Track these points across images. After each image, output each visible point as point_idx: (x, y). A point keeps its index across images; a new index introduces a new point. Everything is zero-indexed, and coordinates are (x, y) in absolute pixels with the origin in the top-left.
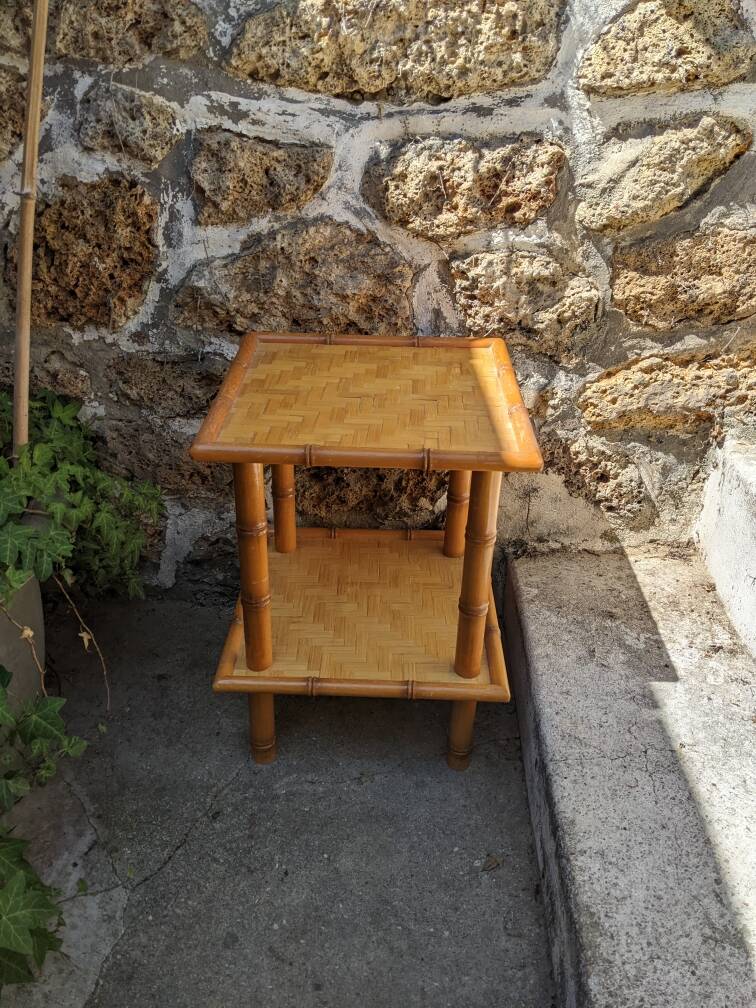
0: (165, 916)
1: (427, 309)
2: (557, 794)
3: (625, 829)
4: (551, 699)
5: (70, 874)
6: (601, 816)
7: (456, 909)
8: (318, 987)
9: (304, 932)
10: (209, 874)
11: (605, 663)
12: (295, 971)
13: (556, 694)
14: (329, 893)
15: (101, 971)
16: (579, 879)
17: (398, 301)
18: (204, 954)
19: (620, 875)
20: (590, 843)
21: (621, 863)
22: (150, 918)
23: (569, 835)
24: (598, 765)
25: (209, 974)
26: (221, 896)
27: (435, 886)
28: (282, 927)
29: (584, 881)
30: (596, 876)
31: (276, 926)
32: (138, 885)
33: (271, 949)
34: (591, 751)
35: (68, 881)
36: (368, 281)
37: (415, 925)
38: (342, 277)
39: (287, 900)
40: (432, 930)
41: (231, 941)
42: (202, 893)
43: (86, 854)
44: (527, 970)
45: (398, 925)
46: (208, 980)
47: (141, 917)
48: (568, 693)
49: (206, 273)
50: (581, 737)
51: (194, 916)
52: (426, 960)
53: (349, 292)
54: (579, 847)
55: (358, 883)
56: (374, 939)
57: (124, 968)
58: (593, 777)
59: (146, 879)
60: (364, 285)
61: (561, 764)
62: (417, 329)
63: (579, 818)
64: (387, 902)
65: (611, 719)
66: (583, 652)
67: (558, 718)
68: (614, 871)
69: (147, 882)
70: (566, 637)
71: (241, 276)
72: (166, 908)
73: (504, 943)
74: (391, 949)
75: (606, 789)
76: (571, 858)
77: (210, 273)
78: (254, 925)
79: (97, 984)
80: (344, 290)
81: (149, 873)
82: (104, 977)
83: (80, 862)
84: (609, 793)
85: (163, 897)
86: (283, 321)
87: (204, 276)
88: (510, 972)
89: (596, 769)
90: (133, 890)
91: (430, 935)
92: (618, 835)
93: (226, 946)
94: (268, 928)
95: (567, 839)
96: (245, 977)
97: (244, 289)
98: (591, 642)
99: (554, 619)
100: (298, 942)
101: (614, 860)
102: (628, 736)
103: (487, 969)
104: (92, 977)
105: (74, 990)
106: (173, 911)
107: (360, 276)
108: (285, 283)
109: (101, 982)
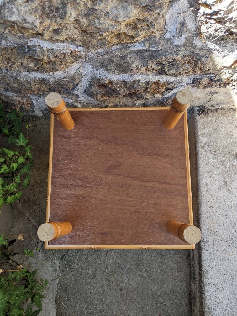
0: (72, 269)
1: (175, 22)
2: (203, 258)
3: (225, 274)
4: (206, 210)
5: (39, 255)
6: (218, 268)
7: (162, 263)
8: (121, 290)
9: (115, 272)
10: (83, 253)
11: (230, 188)
12: (114, 285)
13: (208, 207)
14: (122, 258)
15: (57, 287)
16: (207, 294)
17: (156, 20)
18: (86, 281)
19: (220, 294)
20: (212, 280)
21: (221, 289)
22: (68, 270)
23: (205, 276)
24: (220, 245)
25: (89, 287)
26: (88, 261)
27: (155, 254)
28: (108, 271)
29: (208, 296)
30: (212, 294)
31: (107, 271)
32: (61, 258)
33: (106, 278)
34: (218, 238)
35: (39, 257)
36: (135, 11)
37: (149, 269)
38: (116, 7)
39: (109, 261)
40: (155, 270)
41: (94, 276)
42: (82, 260)
43: (42, 247)
44: (183, 282)
45: (144, 269)
46: (89, 289)
47: (65, 270)
48: (213, 207)
49: (15, 10)
50: (215, 231)
51: (81, 268)
52: (153, 280)
53: (120, 19)
54: (208, 282)
55: (131, 254)
56: (137, 274)
57: (64, 286)
58: (217, 251)
59: (64, 256)
60: (132, 14)
61: (206, 244)
62: (167, 31)
63: (210, 269)
64: (140, 261)
65: (228, 222)
66: (222, 182)
67: (207, 220)
68: (218, 292)
69: (64, 257)
70: (216, 172)
71: (40, 8)
72: (72, 266)
73: (177, 274)
74: (142, 277)
75: (221, 257)
76: (205, 286)
77: (17, 9)
78: (100, 270)
79: (57, 291)
80: (118, 18)
81: (64, 254)
82: (59, 289)
83: (41, 250)
84: (222, 258)
85: (70, 262)
86: (76, 31)
87: (14, 12)
88: (178, 283)
89: (219, 246)
90: (60, 260)
91: (154, 272)
92: (222, 277)
93: (93, 278)
94: (104, 271)
95: (204, 278)
96: (99, 288)
97: (45, 17)
98: (226, 175)
99: (212, 160)
100: (114, 276)
101: (219, 287)
102: (233, 230)
103: (171, 283)
104: (55, 290)
105: (51, 293)
106: (74, 267)
107: (129, 7)
108: (74, 14)
109: (58, 291)
